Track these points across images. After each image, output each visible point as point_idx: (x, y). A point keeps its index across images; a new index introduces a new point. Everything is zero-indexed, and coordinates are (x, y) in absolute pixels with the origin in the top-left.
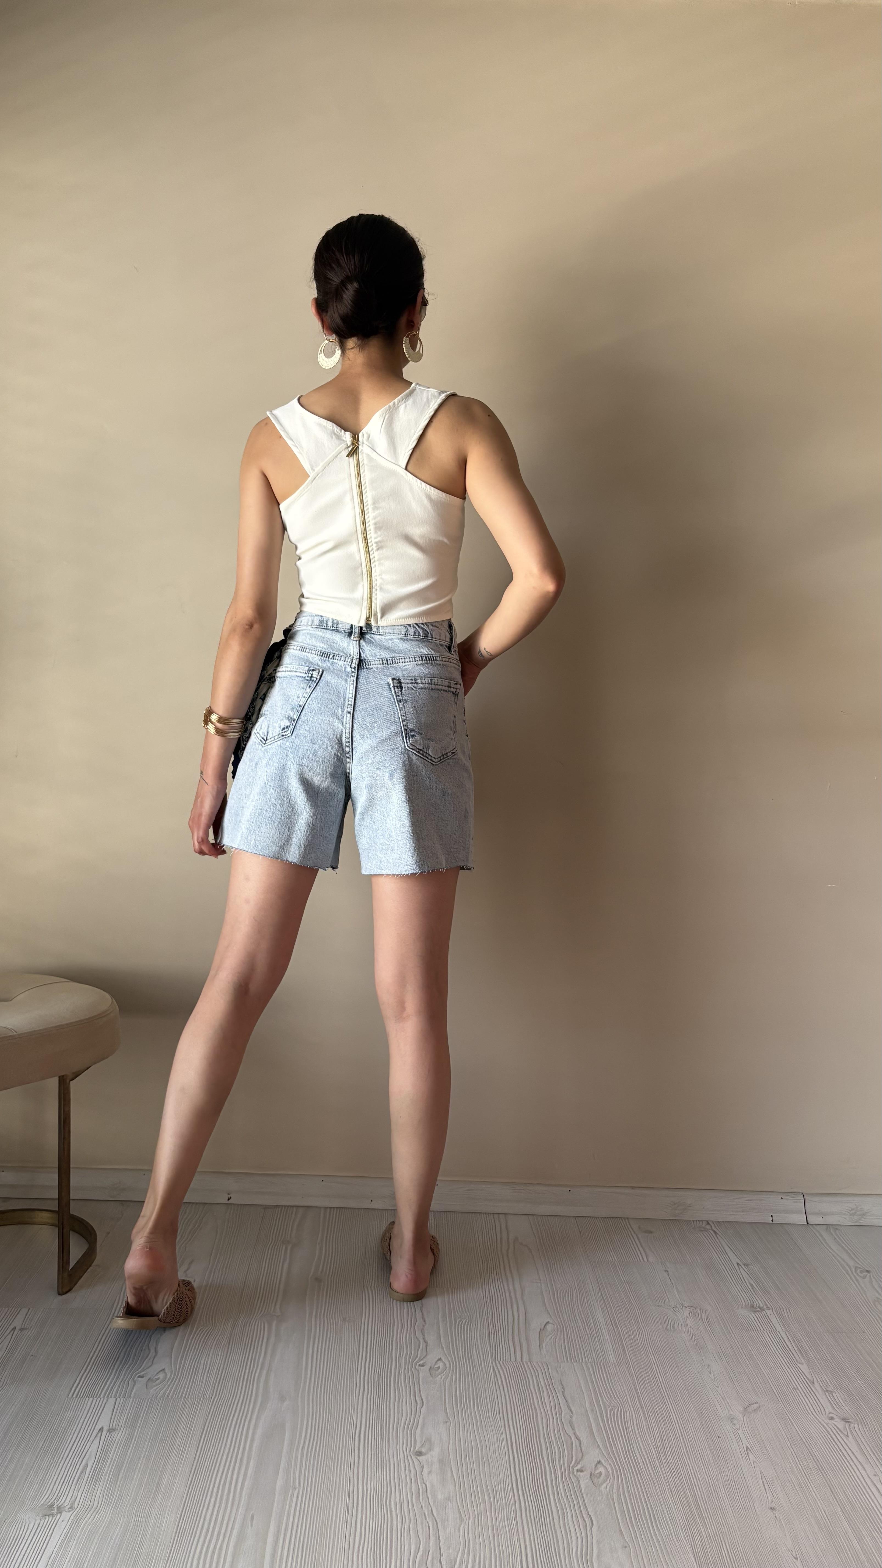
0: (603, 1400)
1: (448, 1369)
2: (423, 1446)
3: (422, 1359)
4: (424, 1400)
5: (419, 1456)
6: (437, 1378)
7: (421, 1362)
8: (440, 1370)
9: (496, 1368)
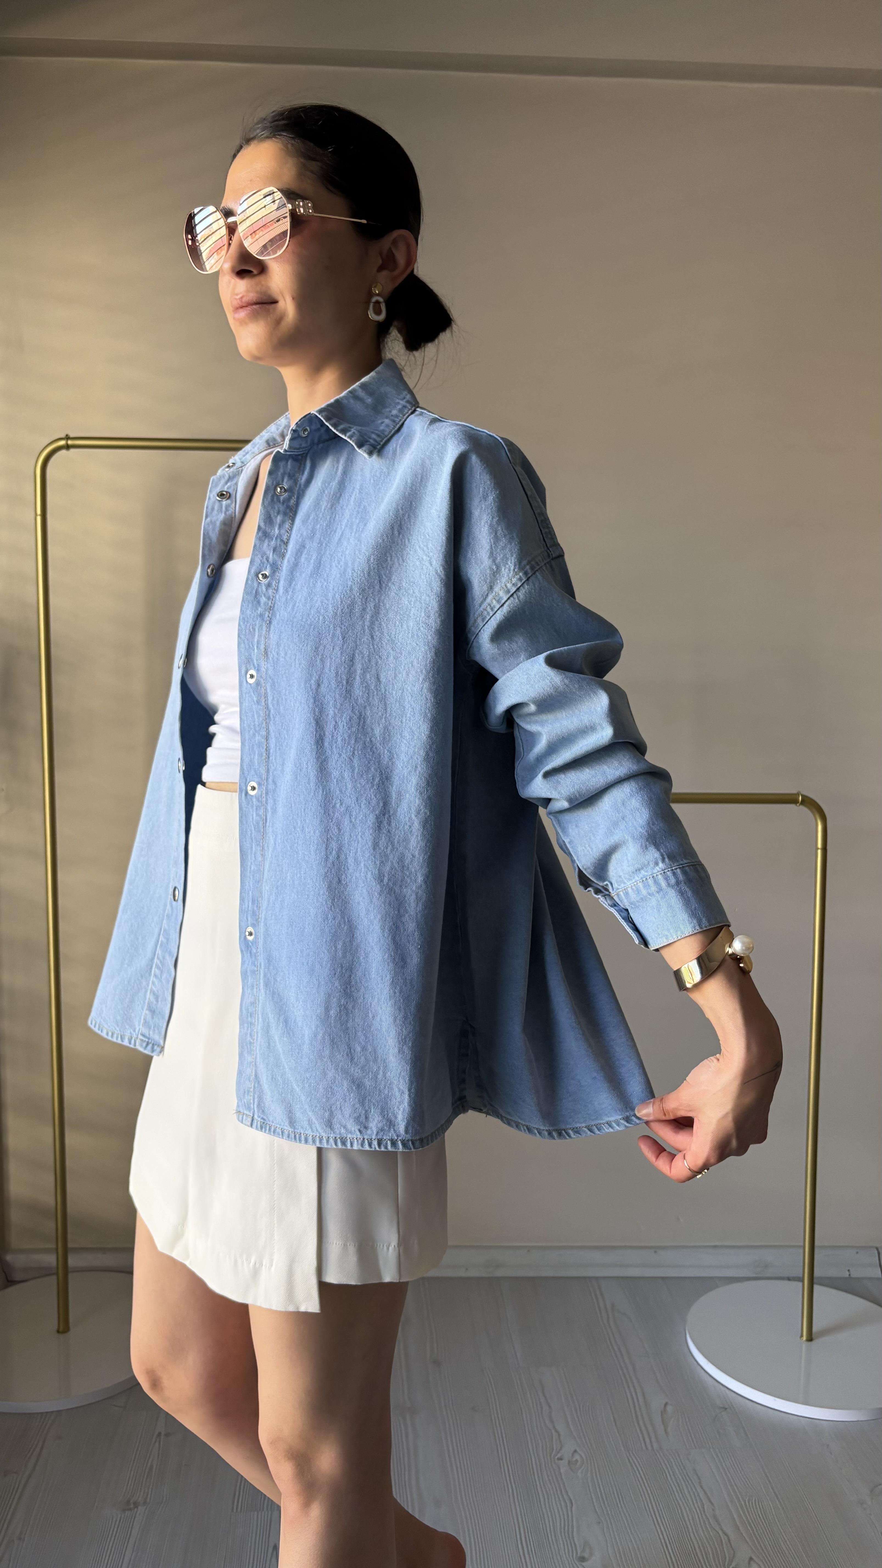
0: (738, 1489)
1: (585, 1460)
2: (583, 1551)
3: (559, 1452)
4: (572, 1498)
5: (583, 1562)
6: (579, 1474)
7: (559, 1456)
8: (579, 1463)
9: (630, 1459)
